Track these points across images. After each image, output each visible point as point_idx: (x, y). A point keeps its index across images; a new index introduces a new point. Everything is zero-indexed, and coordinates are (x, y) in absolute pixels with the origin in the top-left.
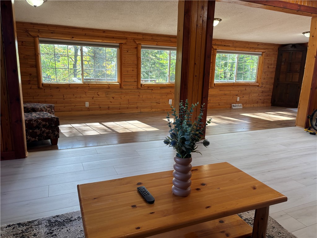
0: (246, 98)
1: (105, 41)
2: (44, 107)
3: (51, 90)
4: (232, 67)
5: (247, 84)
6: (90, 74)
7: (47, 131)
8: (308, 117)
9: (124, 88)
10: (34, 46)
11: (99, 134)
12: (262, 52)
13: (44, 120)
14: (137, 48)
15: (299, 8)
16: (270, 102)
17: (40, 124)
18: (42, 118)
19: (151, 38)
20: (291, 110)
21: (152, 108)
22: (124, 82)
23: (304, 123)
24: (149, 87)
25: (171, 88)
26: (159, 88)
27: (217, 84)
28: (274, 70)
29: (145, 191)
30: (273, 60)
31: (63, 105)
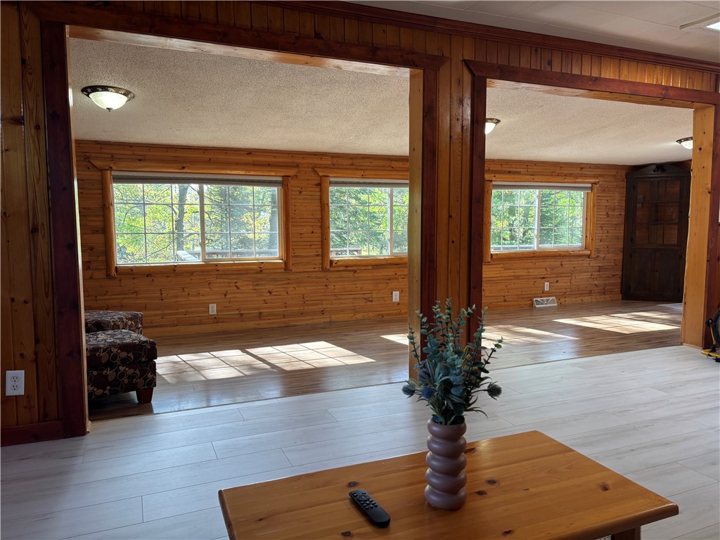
0: (564, 283)
1: (252, 173)
2: (121, 319)
3: (135, 281)
4: (526, 215)
5: (563, 254)
6: (212, 241)
7: (131, 371)
8: (708, 324)
9: (294, 269)
10: (102, 189)
11: (242, 375)
12: (592, 184)
13: (124, 347)
14: (319, 185)
15: (664, 92)
16: (619, 290)
17: (115, 357)
18: (119, 344)
19: (349, 163)
20: (669, 308)
21: (355, 311)
22: (293, 257)
23: (699, 337)
24: (347, 267)
25: (397, 266)
26: (371, 268)
27: (497, 254)
28: (622, 220)
29: (368, 500)
30: (617, 199)
31: (160, 312)
